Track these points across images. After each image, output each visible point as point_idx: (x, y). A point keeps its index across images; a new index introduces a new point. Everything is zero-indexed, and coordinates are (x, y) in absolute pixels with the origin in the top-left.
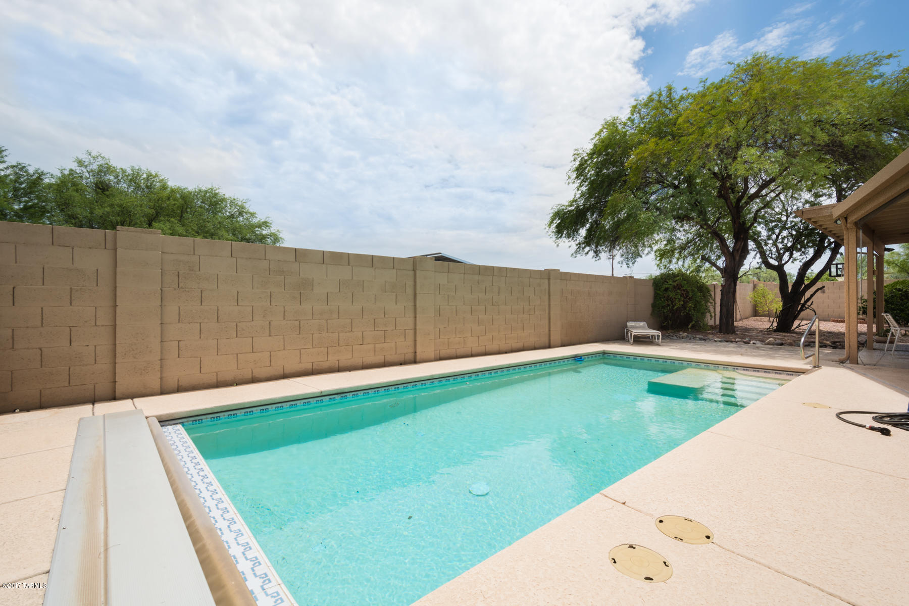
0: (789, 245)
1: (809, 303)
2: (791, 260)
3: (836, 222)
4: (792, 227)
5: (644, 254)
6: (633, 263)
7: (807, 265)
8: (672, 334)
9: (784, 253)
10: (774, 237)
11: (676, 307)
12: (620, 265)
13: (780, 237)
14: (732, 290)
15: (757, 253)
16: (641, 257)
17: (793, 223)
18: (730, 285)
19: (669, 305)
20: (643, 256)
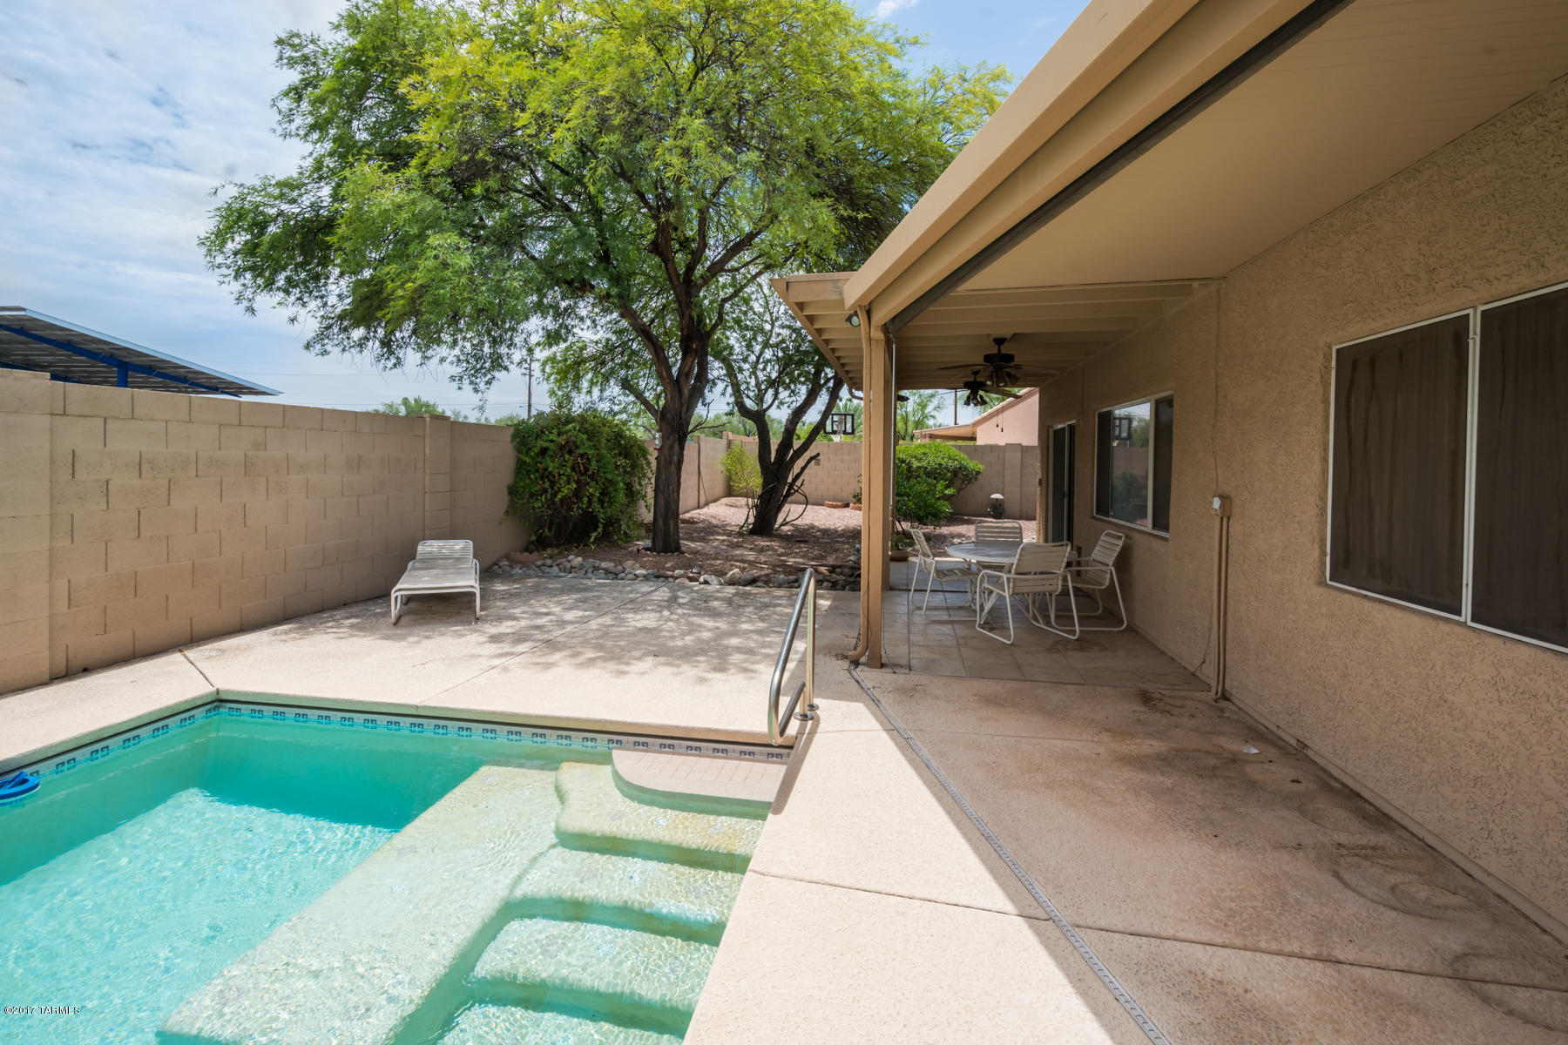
0: (774, 375)
1: (798, 483)
2: (776, 402)
3: (849, 319)
4: (777, 345)
5: (512, 363)
6: (488, 383)
7: (798, 413)
8: (549, 562)
9: (766, 390)
10: (753, 358)
11: (559, 497)
12: (455, 385)
13: (761, 360)
14: (676, 458)
15: (727, 386)
16: (506, 369)
17: (780, 338)
18: (671, 447)
19: (545, 491)
20: (511, 367)
